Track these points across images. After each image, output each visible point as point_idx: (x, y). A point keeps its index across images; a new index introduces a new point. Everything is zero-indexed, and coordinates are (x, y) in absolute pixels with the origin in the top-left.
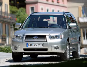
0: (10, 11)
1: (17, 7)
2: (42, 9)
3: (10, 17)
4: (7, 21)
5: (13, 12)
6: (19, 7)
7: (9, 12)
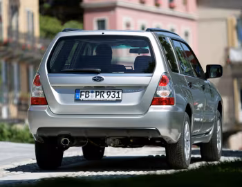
0: (42, 29)
1: (59, 19)
2: (128, 25)
3: (39, 46)
4: (32, 58)
5: (48, 34)
6: (65, 19)
7: (37, 33)
